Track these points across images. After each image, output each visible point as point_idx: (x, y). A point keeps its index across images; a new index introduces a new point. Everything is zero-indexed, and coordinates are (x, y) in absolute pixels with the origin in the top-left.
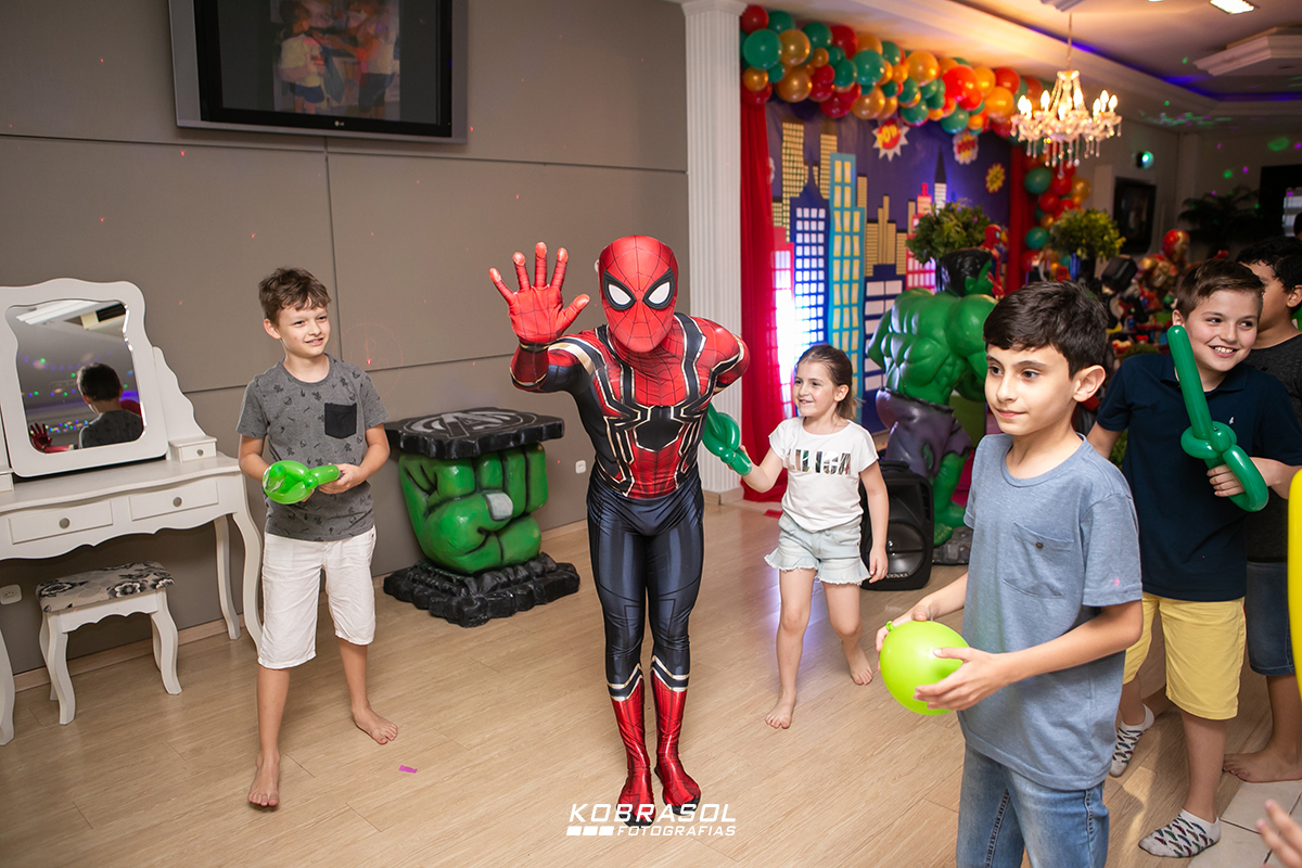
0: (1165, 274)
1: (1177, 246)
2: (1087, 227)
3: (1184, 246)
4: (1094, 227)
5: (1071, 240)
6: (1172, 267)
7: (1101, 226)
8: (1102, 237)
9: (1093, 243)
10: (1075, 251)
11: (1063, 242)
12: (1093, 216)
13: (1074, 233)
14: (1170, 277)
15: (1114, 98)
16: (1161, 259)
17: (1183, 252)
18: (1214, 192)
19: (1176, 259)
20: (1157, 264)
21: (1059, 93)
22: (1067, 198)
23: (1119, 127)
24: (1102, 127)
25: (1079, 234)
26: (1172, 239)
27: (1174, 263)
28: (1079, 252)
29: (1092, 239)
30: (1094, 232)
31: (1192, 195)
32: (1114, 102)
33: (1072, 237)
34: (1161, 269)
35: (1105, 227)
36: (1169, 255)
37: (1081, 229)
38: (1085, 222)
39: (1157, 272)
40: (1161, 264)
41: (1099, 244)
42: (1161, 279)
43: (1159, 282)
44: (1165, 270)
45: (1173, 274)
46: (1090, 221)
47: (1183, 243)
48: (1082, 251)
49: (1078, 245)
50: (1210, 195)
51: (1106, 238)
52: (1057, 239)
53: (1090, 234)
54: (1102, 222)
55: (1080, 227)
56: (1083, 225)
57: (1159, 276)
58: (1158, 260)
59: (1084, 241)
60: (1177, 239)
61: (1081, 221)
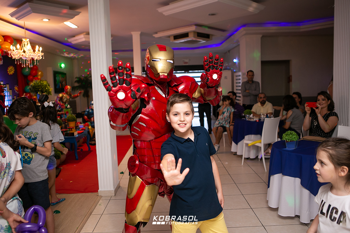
0: (66, 98)
1: (68, 90)
2: (40, 85)
3: (70, 90)
4: (43, 85)
5: (36, 89)
6: (68, 96)
7: (44, 85)
8: (45, 88)
9: (43, 90)
10: (38, 93)
11: (34, 90)
12: (42, 82)
13: (36, 87)
14: (67, 99)
15: (41, 48)
16: (65, 94)
17: (70, 92)
18: (83, 75)
19: (69, 94)
20: (63, 96)
21: (23, 45)
22: (36, 77)
23: (44, 56)
24: (37, 56)
25: (38, 87)
26: (67, 88)
27: (68, 95)
28: (39, 93)
29: (42, 89)
30: (43, 87)
31: (78, 76)
32: (41, 49)
33: (36, 88)
34: (65, 97)
35: (46, 85)
36: (67, 93)
37: (39, 86)
38: (39, 84)
39: (64, 98)
40: (64, 95)
41: (45, 90)
42: (65, 99)
43: (65, 100)
44: (66, 97)
45: (68, 98)
46: (41, 83)
47: (70, 89)
48: (40, 93)
49: (38, 91)
50: (82, 76)
51: (46, 88)
52: (32, 89)
53: (41, 87)
54: (45, 84)
55: (38, 85)
56: (39, 85)
57: (64, 99)
58: (64, 94)
59: (40, 90)
60: (68, 88)
61: (38, 83)
